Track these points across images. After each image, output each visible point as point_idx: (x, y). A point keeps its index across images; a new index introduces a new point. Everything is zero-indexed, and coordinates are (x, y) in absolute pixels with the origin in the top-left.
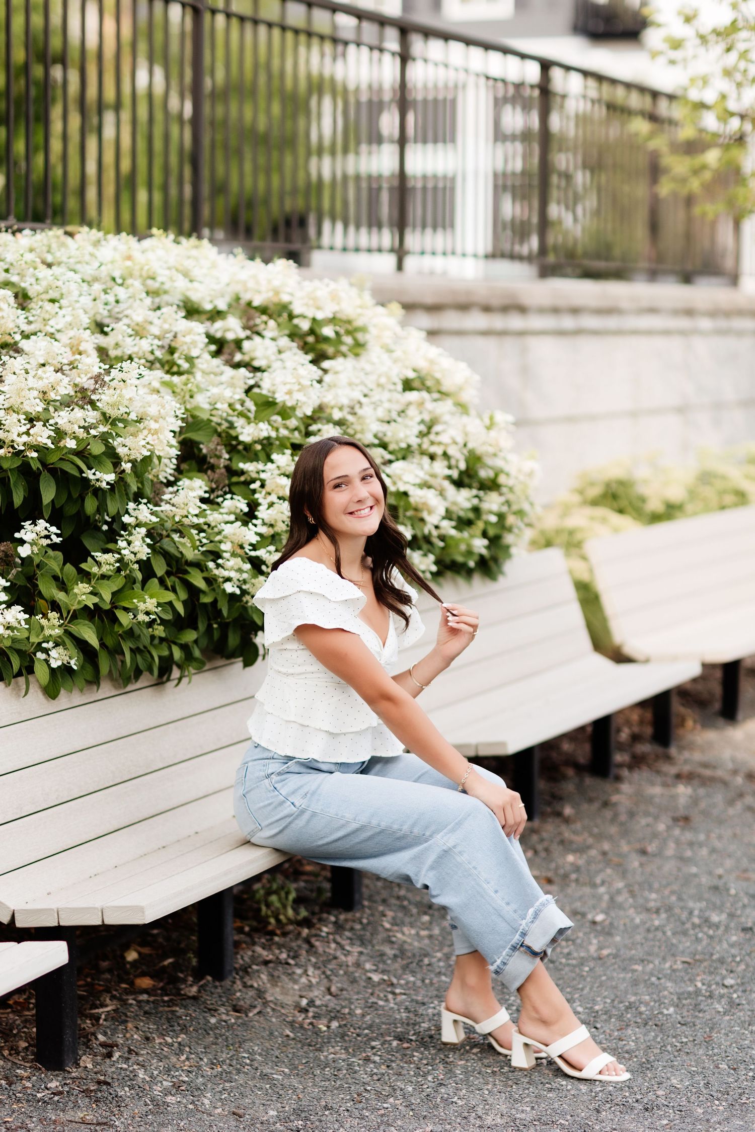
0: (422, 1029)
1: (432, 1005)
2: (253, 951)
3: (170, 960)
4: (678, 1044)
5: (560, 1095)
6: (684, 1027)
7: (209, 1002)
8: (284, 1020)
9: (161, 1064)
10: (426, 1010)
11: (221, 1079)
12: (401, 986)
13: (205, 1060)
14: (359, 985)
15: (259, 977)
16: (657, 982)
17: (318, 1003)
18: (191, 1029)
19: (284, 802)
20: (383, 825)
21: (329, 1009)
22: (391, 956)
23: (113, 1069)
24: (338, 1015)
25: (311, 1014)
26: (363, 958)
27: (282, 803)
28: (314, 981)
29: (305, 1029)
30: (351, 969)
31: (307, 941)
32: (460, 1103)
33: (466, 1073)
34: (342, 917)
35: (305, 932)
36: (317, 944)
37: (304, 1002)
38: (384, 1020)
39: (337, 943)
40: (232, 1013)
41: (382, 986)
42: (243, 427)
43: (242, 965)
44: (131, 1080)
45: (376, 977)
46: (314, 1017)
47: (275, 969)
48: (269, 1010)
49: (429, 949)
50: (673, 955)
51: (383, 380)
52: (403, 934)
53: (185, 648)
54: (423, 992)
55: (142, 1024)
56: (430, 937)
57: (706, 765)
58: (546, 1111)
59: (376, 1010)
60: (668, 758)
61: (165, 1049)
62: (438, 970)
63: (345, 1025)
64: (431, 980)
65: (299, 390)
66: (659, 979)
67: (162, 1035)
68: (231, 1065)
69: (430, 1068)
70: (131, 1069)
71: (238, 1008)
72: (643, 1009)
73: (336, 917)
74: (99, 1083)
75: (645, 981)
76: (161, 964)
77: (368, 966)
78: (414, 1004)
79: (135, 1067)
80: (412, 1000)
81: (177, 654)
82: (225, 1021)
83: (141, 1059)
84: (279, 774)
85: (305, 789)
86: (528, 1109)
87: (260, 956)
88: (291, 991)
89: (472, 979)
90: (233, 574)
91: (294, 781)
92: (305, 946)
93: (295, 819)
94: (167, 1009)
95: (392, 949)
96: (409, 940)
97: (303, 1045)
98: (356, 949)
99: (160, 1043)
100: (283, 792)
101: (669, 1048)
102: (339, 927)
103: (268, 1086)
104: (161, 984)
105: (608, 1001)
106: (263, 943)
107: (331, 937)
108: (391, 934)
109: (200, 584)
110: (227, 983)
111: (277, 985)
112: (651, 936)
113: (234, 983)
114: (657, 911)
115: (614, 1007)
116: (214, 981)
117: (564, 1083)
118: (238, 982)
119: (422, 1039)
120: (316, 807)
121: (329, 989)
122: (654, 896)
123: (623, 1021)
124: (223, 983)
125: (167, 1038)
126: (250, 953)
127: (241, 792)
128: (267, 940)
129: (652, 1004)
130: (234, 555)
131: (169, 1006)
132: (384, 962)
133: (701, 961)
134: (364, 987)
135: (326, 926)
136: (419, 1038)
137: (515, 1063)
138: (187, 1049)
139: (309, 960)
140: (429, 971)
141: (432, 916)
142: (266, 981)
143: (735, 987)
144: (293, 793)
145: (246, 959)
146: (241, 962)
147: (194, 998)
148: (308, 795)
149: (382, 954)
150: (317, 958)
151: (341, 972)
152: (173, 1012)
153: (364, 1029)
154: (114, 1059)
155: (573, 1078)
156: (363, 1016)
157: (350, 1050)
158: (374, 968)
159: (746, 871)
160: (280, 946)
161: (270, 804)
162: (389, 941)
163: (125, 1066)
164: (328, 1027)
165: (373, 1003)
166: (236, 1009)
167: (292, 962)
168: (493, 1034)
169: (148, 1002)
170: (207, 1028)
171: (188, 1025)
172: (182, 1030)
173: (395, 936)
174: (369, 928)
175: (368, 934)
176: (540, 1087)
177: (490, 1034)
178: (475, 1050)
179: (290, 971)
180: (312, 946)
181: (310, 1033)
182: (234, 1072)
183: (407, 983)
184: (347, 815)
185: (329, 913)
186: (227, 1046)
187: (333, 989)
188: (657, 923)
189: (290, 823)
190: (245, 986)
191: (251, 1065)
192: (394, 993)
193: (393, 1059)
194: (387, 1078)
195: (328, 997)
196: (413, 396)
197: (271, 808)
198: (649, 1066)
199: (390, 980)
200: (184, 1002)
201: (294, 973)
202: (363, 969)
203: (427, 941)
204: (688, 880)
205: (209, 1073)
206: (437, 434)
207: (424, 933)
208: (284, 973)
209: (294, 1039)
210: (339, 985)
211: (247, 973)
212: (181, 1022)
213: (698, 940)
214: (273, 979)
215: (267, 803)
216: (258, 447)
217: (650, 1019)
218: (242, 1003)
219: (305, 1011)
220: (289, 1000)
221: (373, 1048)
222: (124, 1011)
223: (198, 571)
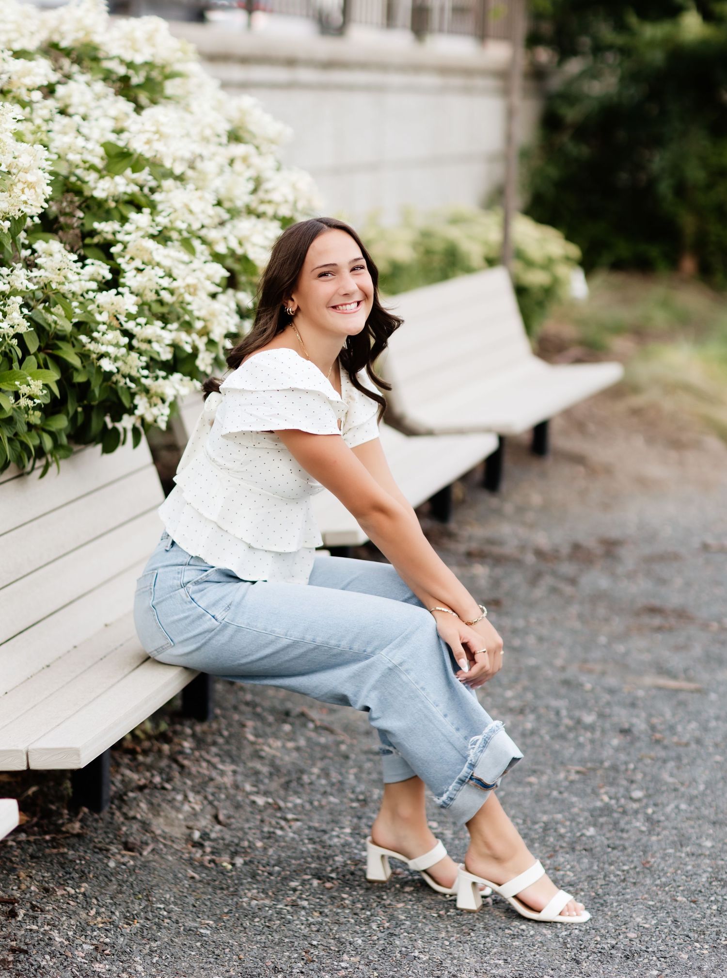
0: (338, 864)
1: (334, 833)
2: (123, 775)
3: (34, 789)
4: (619, 873)
5: (526, 942)
6: (615, 852)
7: (96, 840)
8: (181, 857)
9: (73, 922)
10: (330, 838)
11: (143, 937)
12: (289, 809)
13: (117, 913)
14: (245, 811)
15: (138, 805)
16: (559, 796)
17: (213, 835)
18: (91, 876)
19: (203, 615)
20: (319, 640)
21: (227, 842)
22: (267, 774)
23: (23, 932)
24: (239, 849)
25: (208, 850)
26: (239, 778)
27: (200, 617)
28: (198, 808)
29: (206, 868)
30: (232, 791)
31: (173, 759)
32: (424, 958)
33: (410, 918)
34: (198, 728)
35: (166, 748)
36: (186, 762)
37: (197, 835)
38: (289, 853)
39: (208, 762)
40: (124, 852)
41: (270, 811)
42: (96, 182)
43: (116, 792)
44: (47, 945)
45: (260, 801)
46: (213, 853)
47: (151, 795)
48: (161, 846)
49: (302, 764)
50: (562, 763)
51: (208, 132)
52: (270, 746)
53: (53, 435)
54: (316, 817)
55: (34, 872)
56: (298, 749)
57: (491, 542)
58: (522, 963)
59: (277, 841)
60: (450, 535)
61: (71, 903)
62: (322, 790)
63: (251, 862)
64: (319, 801)
65: (158, 140)
66: (561, 793)
67: (61, 885)
68: (147, 919)
69: (368, 913)
70: (42, 930)
71: (130, 846)
72: (562, 831)
73: (192, 728)
74: (13, 950)
75: (548, 795)
76: (25, 795)
77: (248, 787)
78: (313, 832)
79: (47, 928)
80: (310, 828)
81: (48, 443)
82: (124, 864)
83: (49, 917)
84: (197, 583)
85: (228, 601)
86: (501, 962)
87: (131, 781)
88: (176, 822)
89: (405, 809)
90: (111, 350)
91: (214, 592)
92: (175, 766)
93: (216, 634)
94: (55, 851)
95: (263, 765)
96: (278, 754)
97: (214, 888)
98: (229, 768)
99: (62, 895)
100: (203, 604)
101: (612, 878)
102: (200, 742)
103: (198, 944)
104: (35, 820)
105: (520, 821)
106: (128, 764)
107: (197, 754)
108: (258, 747)
109: (76, 361)
110: (105, 814)
111: (159, 815)
112: (529, 741)
113: (113, 814)
114: (522, 711)
115: (530, 829)
116: (90, 812)
117: (523, 927)
118: (118, 814)
119: (344, 876)
120: (241, 621)
121: (216, 817)
122: (509, 694)
123: (548, 846)
124: (102, 815)
125: (69, 889)
126: (119, 777)
127: (149, 602)
128: (131, 760)
129: (568, 823)
130: (110, 327)
131: (54, 847)
132: (262, 782)
133: (594, 770)
134: (252, 813)
135: (186, 740)
136: (340, 876)
137: (460, 905)
138: (94, 901)
139: (185, 783)
140: (312, 790)
141: (292, 724)
142: (146, 810)
143: (645, 801)
144: (214, 605)
145: (118, 784)
146: (114, 788)
147: (79, 836)
148: (232, 608)
149: (257, 773)
150: (192, 781)
151: (223, 796)
152: (63, 855)
153: (274, 866)
154: (20, 918)
155: (529, 920)
156: (265, 849)
157: (270, 894)
158: (255, 789)
159: (585, 661)
160: (149, 768)
161: (186, 618)
162: (257, 755)
163: (35, 927)
164: (233, 865)
165: (269, 833)
166: (128, 847)
167: (168, 786)
168: (430, 871)
169: (28, 842)
170: (108, 874)
171: (86, 871)
172: (80, 878)
173: (262, 750)
174: (233, 741)
175: (234, 748)
176: (500, 932)
177: (425, 871)
178: (408, 889)
179: (169, 798)
180: (182, 767)
181: (214, 873)
182: (155, 927)
183: (295, 806)
184: (277, 630)
185: (182, 724)
186: (134, 894)
187: (221, 817)
188: (529, 726)
189: (210, 639)
190: (126, 817)
191: (170, 918)
192: (286, 819)
193: (323, 903)
194: (327, 928)
195: (218, 827)
196: (238, 150)
197: (187, 621)
198: (602, 901)
199: (276, 803)
200: (68, 841)
201: (174, 799)
202: (244, 791)
203: (295, 754)
204: (533, 673)
205: (128, 931)
206: (267, 191)
207: (290, 745)
208: (164, 800)
209: (200, 881)
210: (225, 812)
211: (123, 801)
212: (77, 867)
213: (580, 746)
214: (155, 809)
215: (182, 616)
216: (113, 205)
217: (575, 842)
218: (131, 839)
219: (199, 845)
220: (178, 832)
221: (295, 890)
222: (7, 855)
223: (70, 346)
